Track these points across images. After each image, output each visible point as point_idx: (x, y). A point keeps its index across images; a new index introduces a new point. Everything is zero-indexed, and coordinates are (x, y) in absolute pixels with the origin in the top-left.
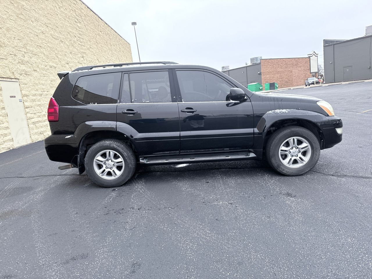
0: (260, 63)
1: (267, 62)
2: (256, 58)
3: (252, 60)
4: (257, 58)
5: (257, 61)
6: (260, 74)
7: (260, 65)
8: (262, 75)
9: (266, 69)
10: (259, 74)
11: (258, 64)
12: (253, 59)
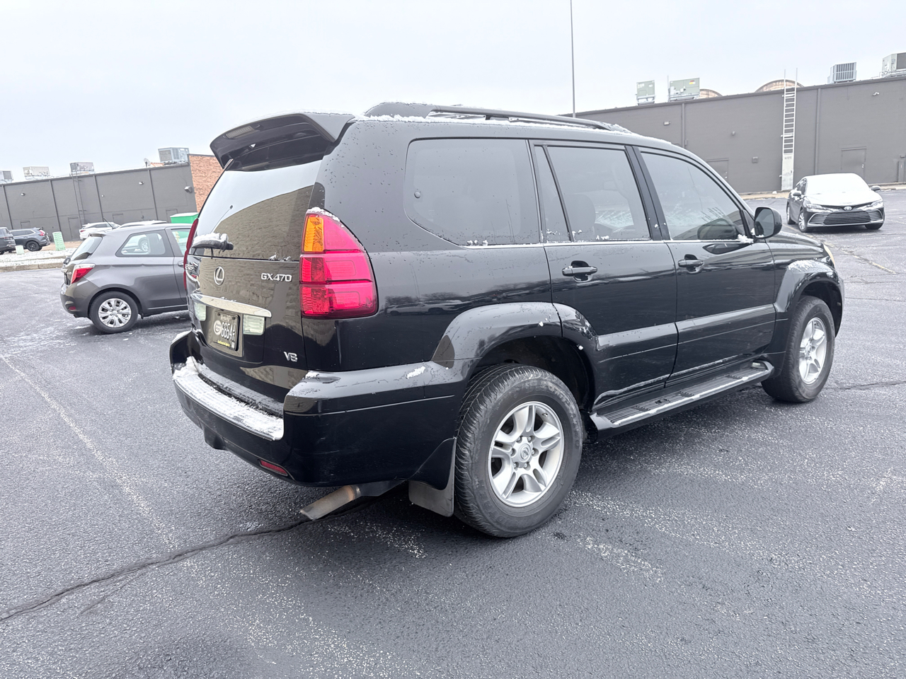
0: (188, 165)
1: (206, 162)
2: (173, 149)
3: (163, 153)
4: (176, 150)
5: (178, 158)
6: (191, 191)
7: (187, 168)
8: (195, 193)
9: (205, 181)
10: (187, 190)
11: (182, 166)
12: (167, 153)
